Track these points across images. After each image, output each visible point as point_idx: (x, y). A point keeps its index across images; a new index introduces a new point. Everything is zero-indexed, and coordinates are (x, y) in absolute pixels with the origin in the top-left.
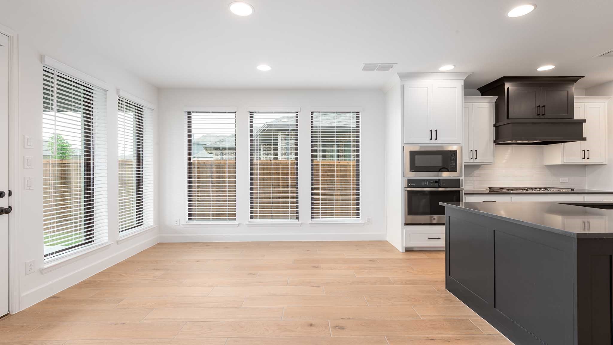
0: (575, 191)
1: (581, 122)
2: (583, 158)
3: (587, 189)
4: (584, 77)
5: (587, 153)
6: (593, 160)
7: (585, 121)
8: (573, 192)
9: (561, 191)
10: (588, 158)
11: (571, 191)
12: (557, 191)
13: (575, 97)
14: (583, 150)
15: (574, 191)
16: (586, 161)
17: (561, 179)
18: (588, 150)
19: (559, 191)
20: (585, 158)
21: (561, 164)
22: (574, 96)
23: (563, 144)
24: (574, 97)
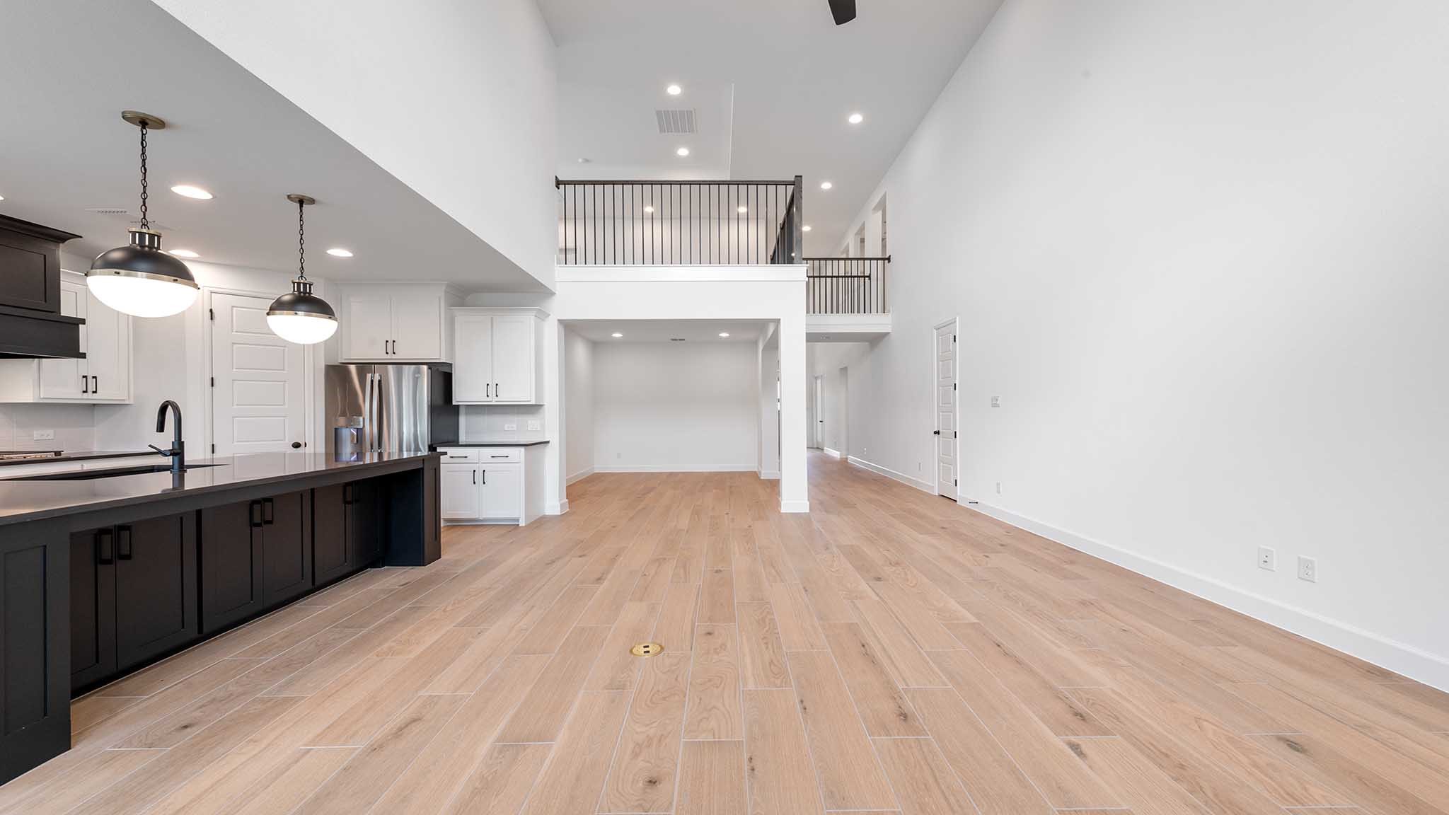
0: (63, 456)
1: (76, 323)
2: (84, 392)
3: (96, 449)
4: (81, 237)
5: (91, 382)
6: (103, 396)
7: (83, 321)
8: (58, 457)
9: (33, 456)
10: (93, 392)
11: (54, 456)
12: (20, 457)
13: (61, 270)
14: (84, 377)
15: (60, 455)
16: (90, 398)
17: (35, 432)
18: (93, 377)
19: (25, 457)
20: (88, 391)
21: (32, 401)
22: (59, 268)
23: (36, 360)
24: (59, 271)
